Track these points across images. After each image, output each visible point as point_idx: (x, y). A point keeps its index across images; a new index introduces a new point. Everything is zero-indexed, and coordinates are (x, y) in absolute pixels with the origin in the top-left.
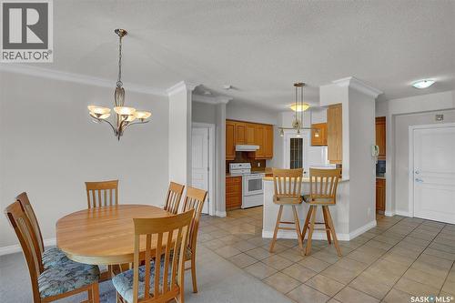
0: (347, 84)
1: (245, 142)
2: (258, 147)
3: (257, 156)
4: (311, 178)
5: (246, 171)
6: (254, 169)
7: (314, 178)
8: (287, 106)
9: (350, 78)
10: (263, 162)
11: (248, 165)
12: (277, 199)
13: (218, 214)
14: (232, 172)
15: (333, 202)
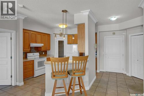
0: (88, 13)
1: (36, 42)
2: (43, 45)
3: (43, 49)
4: (73, 61)
5: (36, 57)
6: (41, 55)
7: (74, 62)
8: (57, 25)
9: (90, 10)
10: (46, 52)
11: (38, 54)
12: (53, 76)
13: (18, 84)
14: (28, 58)
15: (84, 74)
